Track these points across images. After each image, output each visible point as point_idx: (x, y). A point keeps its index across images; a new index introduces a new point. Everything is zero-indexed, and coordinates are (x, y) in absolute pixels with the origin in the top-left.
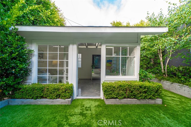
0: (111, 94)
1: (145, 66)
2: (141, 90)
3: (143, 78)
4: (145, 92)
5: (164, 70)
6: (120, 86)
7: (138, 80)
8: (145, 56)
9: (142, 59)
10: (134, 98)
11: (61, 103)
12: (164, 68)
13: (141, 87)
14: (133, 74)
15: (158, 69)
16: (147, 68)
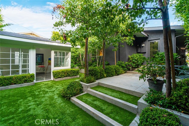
0: (58, 76)
1: (74, 62)
2: (71, 72)
3: (72, 67)
4: (73, 73)
5: (82, 64)
6: (63, 71)
7: (70, 68)
8: (74, 56)
9: (72, 58)
10: (69, 76)
11: (28, 85)
12: (82, 62)
13: (71, 71)
14: (68, 66)
15: (80, 63)
16: (75, 63)
